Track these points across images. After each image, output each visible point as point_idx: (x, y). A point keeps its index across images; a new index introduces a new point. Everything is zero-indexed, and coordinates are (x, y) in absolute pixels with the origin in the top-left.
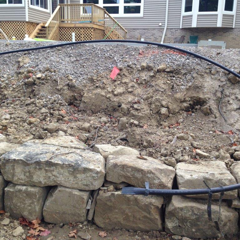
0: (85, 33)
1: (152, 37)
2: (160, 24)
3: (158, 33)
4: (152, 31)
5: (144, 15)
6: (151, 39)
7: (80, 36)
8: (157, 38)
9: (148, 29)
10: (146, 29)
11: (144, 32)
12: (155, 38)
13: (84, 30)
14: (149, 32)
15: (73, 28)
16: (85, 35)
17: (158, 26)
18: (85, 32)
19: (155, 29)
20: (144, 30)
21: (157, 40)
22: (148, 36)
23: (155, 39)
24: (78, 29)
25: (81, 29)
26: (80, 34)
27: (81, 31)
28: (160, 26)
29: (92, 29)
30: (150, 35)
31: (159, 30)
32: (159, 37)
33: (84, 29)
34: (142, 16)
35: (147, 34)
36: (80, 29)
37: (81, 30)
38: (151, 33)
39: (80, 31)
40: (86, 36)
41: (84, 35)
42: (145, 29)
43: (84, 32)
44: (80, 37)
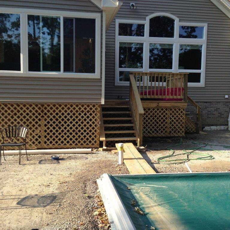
0: (173, 116)
1: (216, 113)
2: (227, 96)
3: (224, 107)
4: (216, 105)
5: (205, 84)
6: (214, 115)
7: (164, 121)
8: (223, 113)
9: (211, 102)
10: (209, 102)
11: (206, 106)
12: (219, 113)
13: (171, 112)
14: (212, 106)
15: (154, 109)
16: (173, 119)
17: (223, 98)
18: (173, 114)
19: (219, 102)
20: (205, 104)
21: (222, 116)
22: (210, 112)
23: (219, 115)
24: (162, 109)
25: (166, 110)
26: (164, 118)
27: (166, 114)
28: (227, 99)
29: (183, 110)
30: (213, 110)
31: (224, 104)
32: (225, 112)
33: (171, 110)
34: (204, 86)
35: (209, 109)
36: (164, 110)
37: (166, 112)
38: (215, 107)
39: (164, 114)
40: (175, 121)
41: (171, 118)
42: (206, 102)
43: (171, 114)
44: (164, 123)
